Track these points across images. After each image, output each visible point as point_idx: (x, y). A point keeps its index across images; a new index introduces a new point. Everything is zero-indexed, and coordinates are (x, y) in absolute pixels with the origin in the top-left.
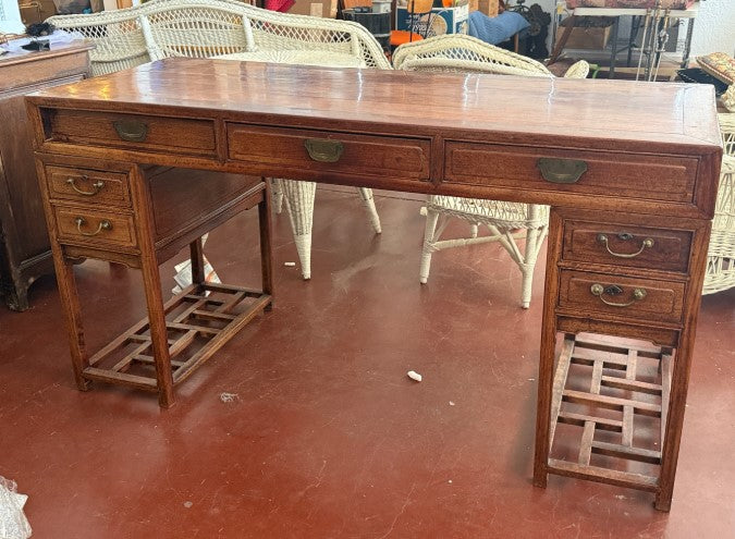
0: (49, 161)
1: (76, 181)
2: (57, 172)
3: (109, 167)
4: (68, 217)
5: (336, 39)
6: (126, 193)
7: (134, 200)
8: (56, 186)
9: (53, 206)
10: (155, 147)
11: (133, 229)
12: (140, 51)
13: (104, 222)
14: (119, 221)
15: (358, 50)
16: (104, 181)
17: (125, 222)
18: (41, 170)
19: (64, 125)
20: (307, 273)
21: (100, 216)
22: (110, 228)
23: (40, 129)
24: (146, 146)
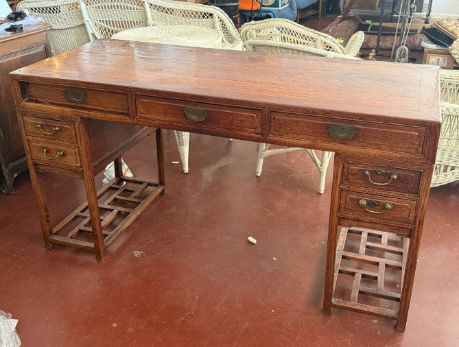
0: (25, 113)
1: (42, 126)
2: (30, 120)
3: (63, 118)
4: (37, 147)
5: (204, 17)
6: (74, 134)
7: (79, 139)
8: (30, 128)
9: (28, 140)
10: (91, 107)
11: (78, 156)
12: (80, 23)
13: (60, 151)
14: (70, 151)
15: (218, 24)
16: (59, 127)
17: (73, 152)
18: (20, 119)
19: (33, 91)
20: (186, 169)
21: (58, 147)
22: (64, 155)
23: (19, 94)
24: (86, 106)
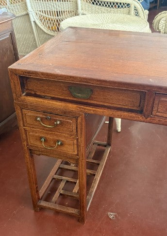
0: (24, 106)
1: (42, 119)
2: (30, 113)
3: (65, 113)
4: (33, 136)
6: (74, 127)
7: (79, 132)
8: (29, 121)
9: (25, 130)
10: (95, 102)
11: (76, 146)
12: (25, 13)
13: (58, 141)
14: (67, 141)
15: (133, 12)
16: (60, 121)
17: (71, 142)
18: (18, 112)
19: (31, 86)
20: (119, 129)
21: (55, 138)
22: (62, 144)
24: (89, 101)
